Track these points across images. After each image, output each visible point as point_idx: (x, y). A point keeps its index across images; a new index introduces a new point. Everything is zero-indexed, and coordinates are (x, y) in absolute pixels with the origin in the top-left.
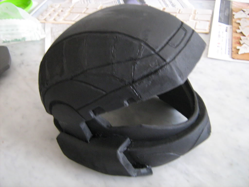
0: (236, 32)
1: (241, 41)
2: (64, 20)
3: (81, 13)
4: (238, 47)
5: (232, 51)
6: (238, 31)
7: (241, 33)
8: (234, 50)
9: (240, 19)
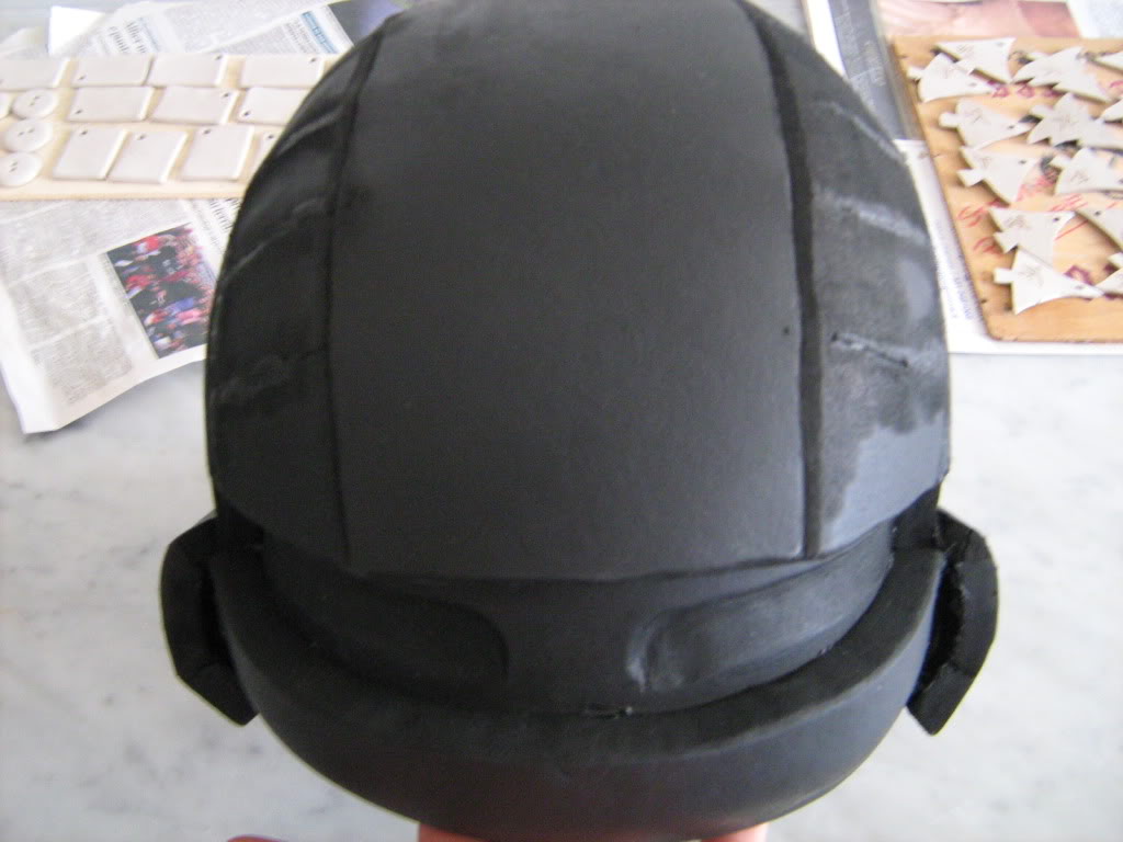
0: (960, 183)
1: (999, 237)
2: (49, 174)
3: (134, 121)
4: (1002, 276)
5: (980, 302)
6: (970, 178)
7: (983, 185)
8: (984, 290)
9: (950, 106)
